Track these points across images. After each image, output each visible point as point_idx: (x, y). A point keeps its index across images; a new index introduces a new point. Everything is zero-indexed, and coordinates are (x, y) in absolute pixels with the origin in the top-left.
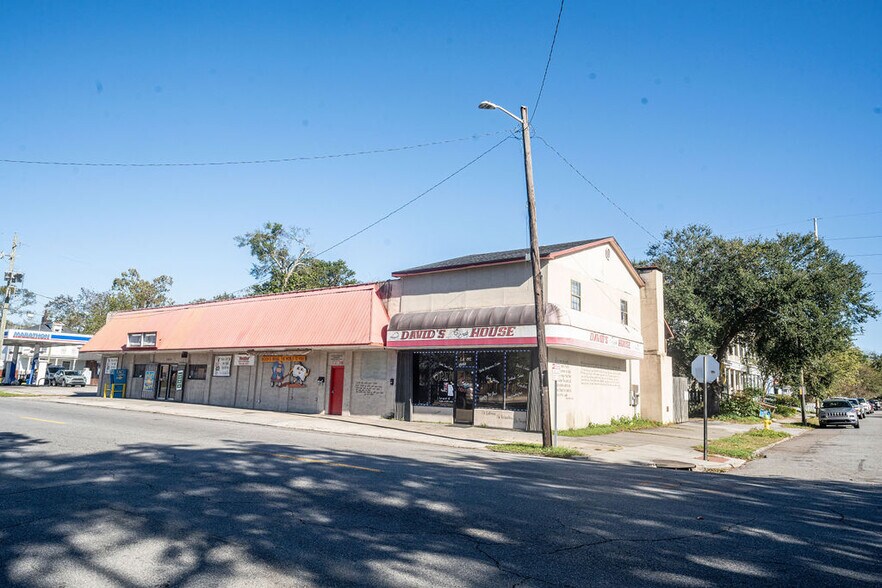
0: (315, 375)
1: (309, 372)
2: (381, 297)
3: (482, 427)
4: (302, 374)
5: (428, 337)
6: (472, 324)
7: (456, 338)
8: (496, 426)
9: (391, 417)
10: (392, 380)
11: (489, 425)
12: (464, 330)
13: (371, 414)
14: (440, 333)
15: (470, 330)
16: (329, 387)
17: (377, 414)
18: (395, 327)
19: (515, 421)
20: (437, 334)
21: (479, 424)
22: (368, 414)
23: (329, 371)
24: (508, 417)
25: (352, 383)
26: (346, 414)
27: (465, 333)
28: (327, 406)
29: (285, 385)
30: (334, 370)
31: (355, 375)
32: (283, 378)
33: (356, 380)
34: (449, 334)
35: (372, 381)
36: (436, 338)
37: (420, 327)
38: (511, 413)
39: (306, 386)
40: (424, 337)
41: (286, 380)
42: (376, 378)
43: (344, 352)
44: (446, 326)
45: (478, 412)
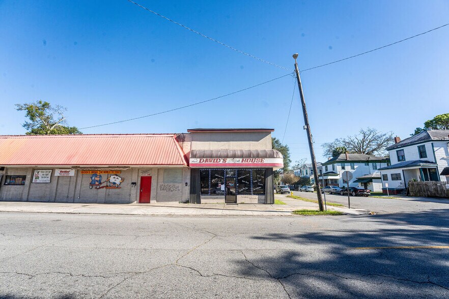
0: (128, 181)
1: (123, 180)
2: (178, 141)
3: (242, 203)
4: (118, 181)
5: (217, 162)
6: (242, 156)
7: (233, 162)
8: (249, 203)
9: (187, 202)
10: (186, 183)
11: (246, 202)
12: (238, 159)
13: (172, 201)
14: (224, 160)
15: (241, 159)
16: (139, 188)
17: (176, 201)
18: (194, 156)
19: (259, 200)
20: (222, 161)
21: (240, 202)
22: (169, 201)
23: (140, 179)
24: (255, 198)
25: (157, 185)
26: (153, 202)
27: (238, 161)
28: (138, 198)
29: (103, 187)
30: (142, 178)
31: (159, 181)
32: (101, 183)
33: (160, 184)
34: (229, 161)
35: (172, 184)
36: (221, 162)
37: (211, 157)
38: (257, 197)
39: (120, 188)
40: (214, 162)
41: (105, 184)
42: (174, 182)
43: (151, 169)
44: (227, 157)
45: (239, 197)
